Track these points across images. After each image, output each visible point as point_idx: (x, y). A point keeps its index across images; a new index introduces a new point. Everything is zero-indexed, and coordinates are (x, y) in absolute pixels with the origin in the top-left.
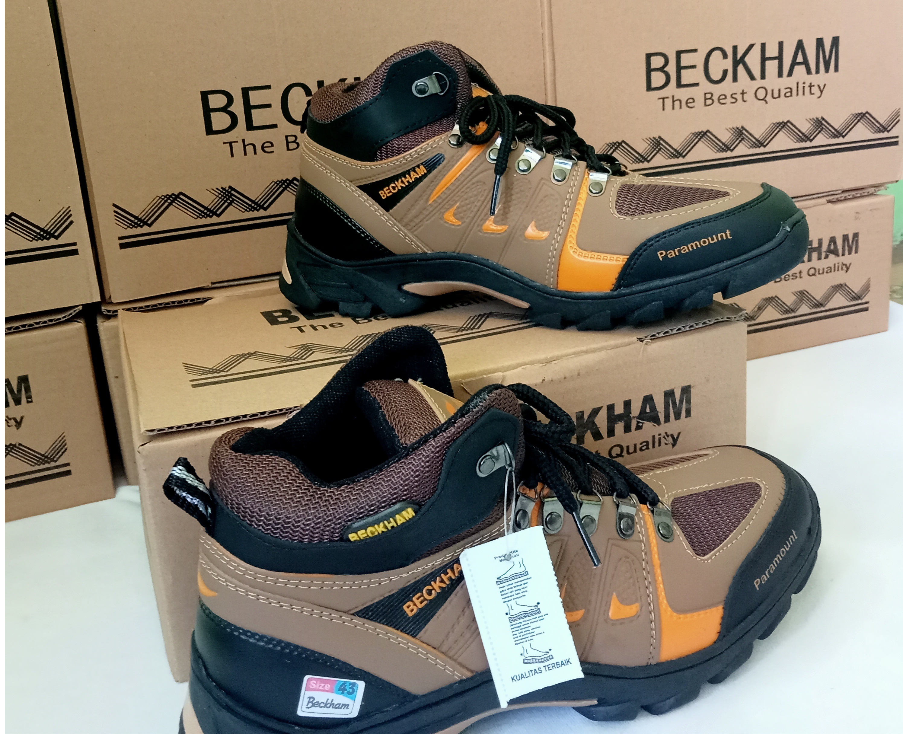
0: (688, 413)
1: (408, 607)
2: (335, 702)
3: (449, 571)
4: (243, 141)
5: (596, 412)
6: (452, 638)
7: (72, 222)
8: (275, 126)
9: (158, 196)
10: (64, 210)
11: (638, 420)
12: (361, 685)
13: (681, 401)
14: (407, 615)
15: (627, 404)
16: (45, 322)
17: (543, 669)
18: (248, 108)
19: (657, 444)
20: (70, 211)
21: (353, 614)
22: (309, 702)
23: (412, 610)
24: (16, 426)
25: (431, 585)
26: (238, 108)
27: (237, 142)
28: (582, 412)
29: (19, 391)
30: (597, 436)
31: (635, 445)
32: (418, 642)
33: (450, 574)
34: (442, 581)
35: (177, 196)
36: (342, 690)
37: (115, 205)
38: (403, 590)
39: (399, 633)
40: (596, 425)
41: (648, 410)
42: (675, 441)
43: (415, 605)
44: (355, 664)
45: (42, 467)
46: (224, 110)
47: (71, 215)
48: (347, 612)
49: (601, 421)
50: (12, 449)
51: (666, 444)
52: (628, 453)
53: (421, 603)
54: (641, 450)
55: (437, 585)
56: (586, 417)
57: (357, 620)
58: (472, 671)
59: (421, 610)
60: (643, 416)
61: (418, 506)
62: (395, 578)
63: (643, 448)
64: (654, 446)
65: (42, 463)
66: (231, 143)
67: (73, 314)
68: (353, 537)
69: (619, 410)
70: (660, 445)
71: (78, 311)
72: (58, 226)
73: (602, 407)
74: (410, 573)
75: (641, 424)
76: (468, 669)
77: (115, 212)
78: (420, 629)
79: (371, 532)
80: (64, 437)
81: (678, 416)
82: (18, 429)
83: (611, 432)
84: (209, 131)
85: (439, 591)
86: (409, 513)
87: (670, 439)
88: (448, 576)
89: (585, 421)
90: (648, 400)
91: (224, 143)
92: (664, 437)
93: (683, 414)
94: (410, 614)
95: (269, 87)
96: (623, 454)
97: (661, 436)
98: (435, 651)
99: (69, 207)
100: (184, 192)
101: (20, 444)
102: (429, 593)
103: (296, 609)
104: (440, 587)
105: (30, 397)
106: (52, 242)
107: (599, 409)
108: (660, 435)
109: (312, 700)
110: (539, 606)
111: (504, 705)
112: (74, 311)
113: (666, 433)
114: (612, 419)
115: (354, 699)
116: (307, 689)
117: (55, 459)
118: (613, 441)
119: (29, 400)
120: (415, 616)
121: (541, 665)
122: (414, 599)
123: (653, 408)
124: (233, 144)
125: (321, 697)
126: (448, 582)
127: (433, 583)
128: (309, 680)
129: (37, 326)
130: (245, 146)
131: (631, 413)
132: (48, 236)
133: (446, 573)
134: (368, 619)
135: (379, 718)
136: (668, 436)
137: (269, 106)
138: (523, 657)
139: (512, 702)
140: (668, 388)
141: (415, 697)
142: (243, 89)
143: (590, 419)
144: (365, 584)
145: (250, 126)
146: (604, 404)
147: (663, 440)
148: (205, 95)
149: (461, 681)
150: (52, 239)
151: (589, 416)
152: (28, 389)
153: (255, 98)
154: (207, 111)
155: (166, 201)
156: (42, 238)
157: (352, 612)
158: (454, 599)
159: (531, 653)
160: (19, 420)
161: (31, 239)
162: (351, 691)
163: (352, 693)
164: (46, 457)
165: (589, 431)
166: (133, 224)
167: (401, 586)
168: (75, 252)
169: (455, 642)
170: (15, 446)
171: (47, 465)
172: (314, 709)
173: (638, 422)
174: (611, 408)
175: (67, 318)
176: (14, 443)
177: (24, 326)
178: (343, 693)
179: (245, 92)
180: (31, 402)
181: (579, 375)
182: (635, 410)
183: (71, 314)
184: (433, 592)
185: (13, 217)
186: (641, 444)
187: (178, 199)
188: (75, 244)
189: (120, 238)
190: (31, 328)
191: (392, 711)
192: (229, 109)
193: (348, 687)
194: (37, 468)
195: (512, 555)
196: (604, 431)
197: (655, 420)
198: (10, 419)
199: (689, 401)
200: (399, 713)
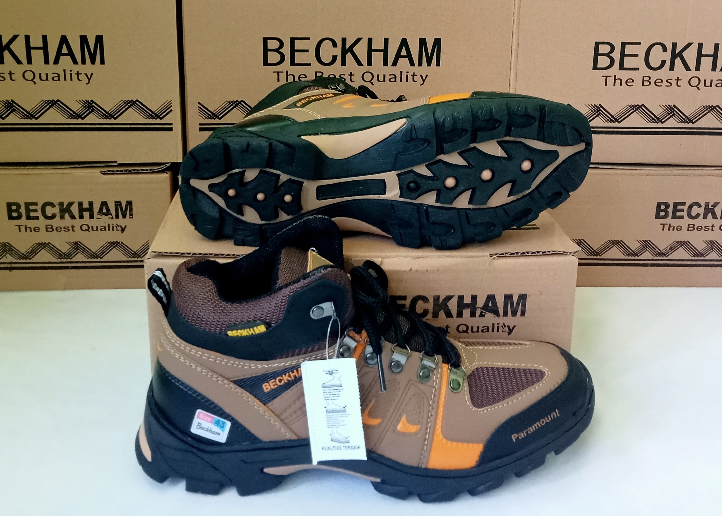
0: (523, 314)
1: (265, 386)
2: (213, 430)
3: (295, 371)
4: (287, 72)
5: (449, 298)
6: (289, 411)
7: (171, 111)
8: (309, 65)
9: (227, 101)
10: (168, 102)
11: (482, 310)
12: (228, 424)
13: (518, 304)
14: (263, 391)
15: (474, 298)
16: (147, 170)
17: (342, 448)
18: (293, 51)
19: (495, 330)
20: (171, 103)
21: (232, 381)
22: (198, 426)
23: (267, 389)
24: (121, 231)
25: (282, 376)
26: (286, 50)
27: (283, 72)
28: (439, 297)
29: (126, 210)
30: (449, 314)
31: (478, 328)
32: (266, 408)
33: (295, 373)
34: (290, 376)
35: (240, 103)
36: (217, 423)
37: (199, 103)
38: (264, 375)
39: (255, 399)
40: (449, 308)
41: (490, 305)
42: (510, 331)
43: (270, 385)
44: (227, 410)
45: (133, 259)
46: (277, 50)
47: (171, 106)
48: (228, 379)
49: (453, 305)
50: (117, 244)
51: (503, 331)
52: (472, 331)
53: (274, 385)
54: (482, 331)
55: (285, 378)
56: (441, 300)
57: (232, 385)
58: (298, 436)
59: (272, 390)
60: (485, 307)
61: (268, 325)
62: (260, 367)
63: (484, 331)
64: (493, 331)
65: (133, 257)
66: (278, 73)
67: (164, 168)
68: (230, 334)
69: (467, 300)
70: (498, 331)
71: (167, 166)
72: (163, 111)
73: (454, 296)
74: (270, 366)
75: (484, 314)
76: (296, 434)
77: (199, 107)
78: (269, 401)
79: (240, 333)
80: (148, 243)
81: (514, 314)
82: (122, 232)
83: (460, 315)
84: (266, 63)
85: (286, 381)
86: (262, 329)
87: (507, 328)
88: (294, 374)
89: (440, 303)
90: (491, 298)
91: (274, 72)
92: (502, 326)
93: (519, 313)
94: (266, 391)
95: (308, 39)
96: (468, 331)
97: (500, 326)
98: (276, 417)
99: (171, 101)
100: (244, 100)
101: (122, 243)
102: (280, 381)
103: (199, 369)
104: (287, 380)
105: (132, 215)
106: (158, 121)
107: (451, 297)
108: (498, 324)
109: (199, 424)
110: (346, 407)
111: (315, 462)
112: (165, 166)
113: (504, 324)
114: (461, 306)
115: (223, 431)
116: (198, 417)
117: (141, 256)
118: (460, 321)
119: (131, 216)
120: (269, 392)
121: (342, 445)
122: (270, 382)
123: (495, 304)
124: (280, 73)
125: (205, 424)
126: (293, 378)
127: (284, 376)
128: (200, 413)
129: (142, 171)
130: (287, 76)
131: (476, 304)
132: (156, 117)
133: (293, 372)
134: (240, 386)
135: (236, 447)
136: (505, 326)
137: (307, 51)
138: (330, 437)
139: (320, 463)
140: (508, 293)
141: (261, 441)
142: (291, 38)
143: (444, 302)
144: (241, 365)
145: (292, 63)
146: (457, 294)
147: (501, 329)
148: (265, 40)
149: (290, 441)
150: (158, 119)
151: (444, 300)
152: (131, 210)
153: (298, 45)
154: (266, 50)
155: (232, 105)
156: (153, 118)
157: (231, 380)
158: (294, 388)
159: (336, 436)
160: (123, 227)
161: (146, 117)
162: (222, 425)
163: (223, 427)
164: (136, 254)
165: (442, 311)
166: (209, 117)
167: (263, 372)
168: (171, 129)
169: (291, 415)
170: (119, 243)
171: (136, 259)
172: (200, 430)
173: (482, 312)
174: (461, 298)
175: (160, 169)
176: (119, 241)
177: (134, 170)
178: (217, 426)
179: (292, 40)
180: (132, 218)
181: (438, 270)
182: (480, 302)
183: (163, 167)
184: (283, 381)
185: (137, 103)
186: (483, 327)
187: (240, 105)
188: (171, 124)
189: (200, 124)
190: (138, 172)
191: (246, 445)
192: (280, 50)
193: (221, 423)
194: (130, 259)
195: (334, 372)
196: (454, 312)
197: (497, 313)
198: (118, 226)
199: (524, 305)
200: (248, 448)
